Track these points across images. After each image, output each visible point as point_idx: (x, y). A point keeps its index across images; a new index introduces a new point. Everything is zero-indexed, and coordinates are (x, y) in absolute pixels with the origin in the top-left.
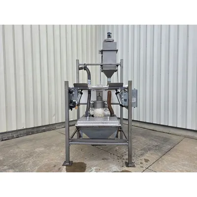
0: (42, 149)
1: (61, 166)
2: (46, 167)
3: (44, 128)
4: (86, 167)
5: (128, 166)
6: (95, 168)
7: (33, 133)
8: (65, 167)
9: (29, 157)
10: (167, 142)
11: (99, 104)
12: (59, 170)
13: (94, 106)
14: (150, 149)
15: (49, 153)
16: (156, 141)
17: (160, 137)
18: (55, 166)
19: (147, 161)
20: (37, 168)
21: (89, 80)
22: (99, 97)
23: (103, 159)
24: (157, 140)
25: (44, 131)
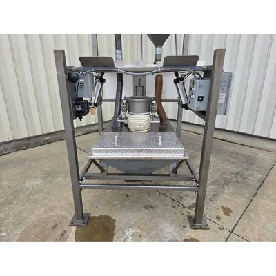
0: (38, 182)
1: (66, 228)
2: (38, 230)
3: (48, 138)
4: (114, 228)
5: (194, 227)
6: (131, 231)
7: (28, 147)
8: (74, 228)
9: (10, 202)
10: (252, 164)
11: (139, 104)
12: (63, 237)
13: (129, 107)
14: (227, 182)
15: (48, 193)
16: (233, 163)
17: (238, 154)
18: (55, 227)
19: (227, 211)
20: (20, 231)
21: (118, 51)
22: (139, 87)
23: (146, 208)
24: (234, 160)
25: (48, 142)
